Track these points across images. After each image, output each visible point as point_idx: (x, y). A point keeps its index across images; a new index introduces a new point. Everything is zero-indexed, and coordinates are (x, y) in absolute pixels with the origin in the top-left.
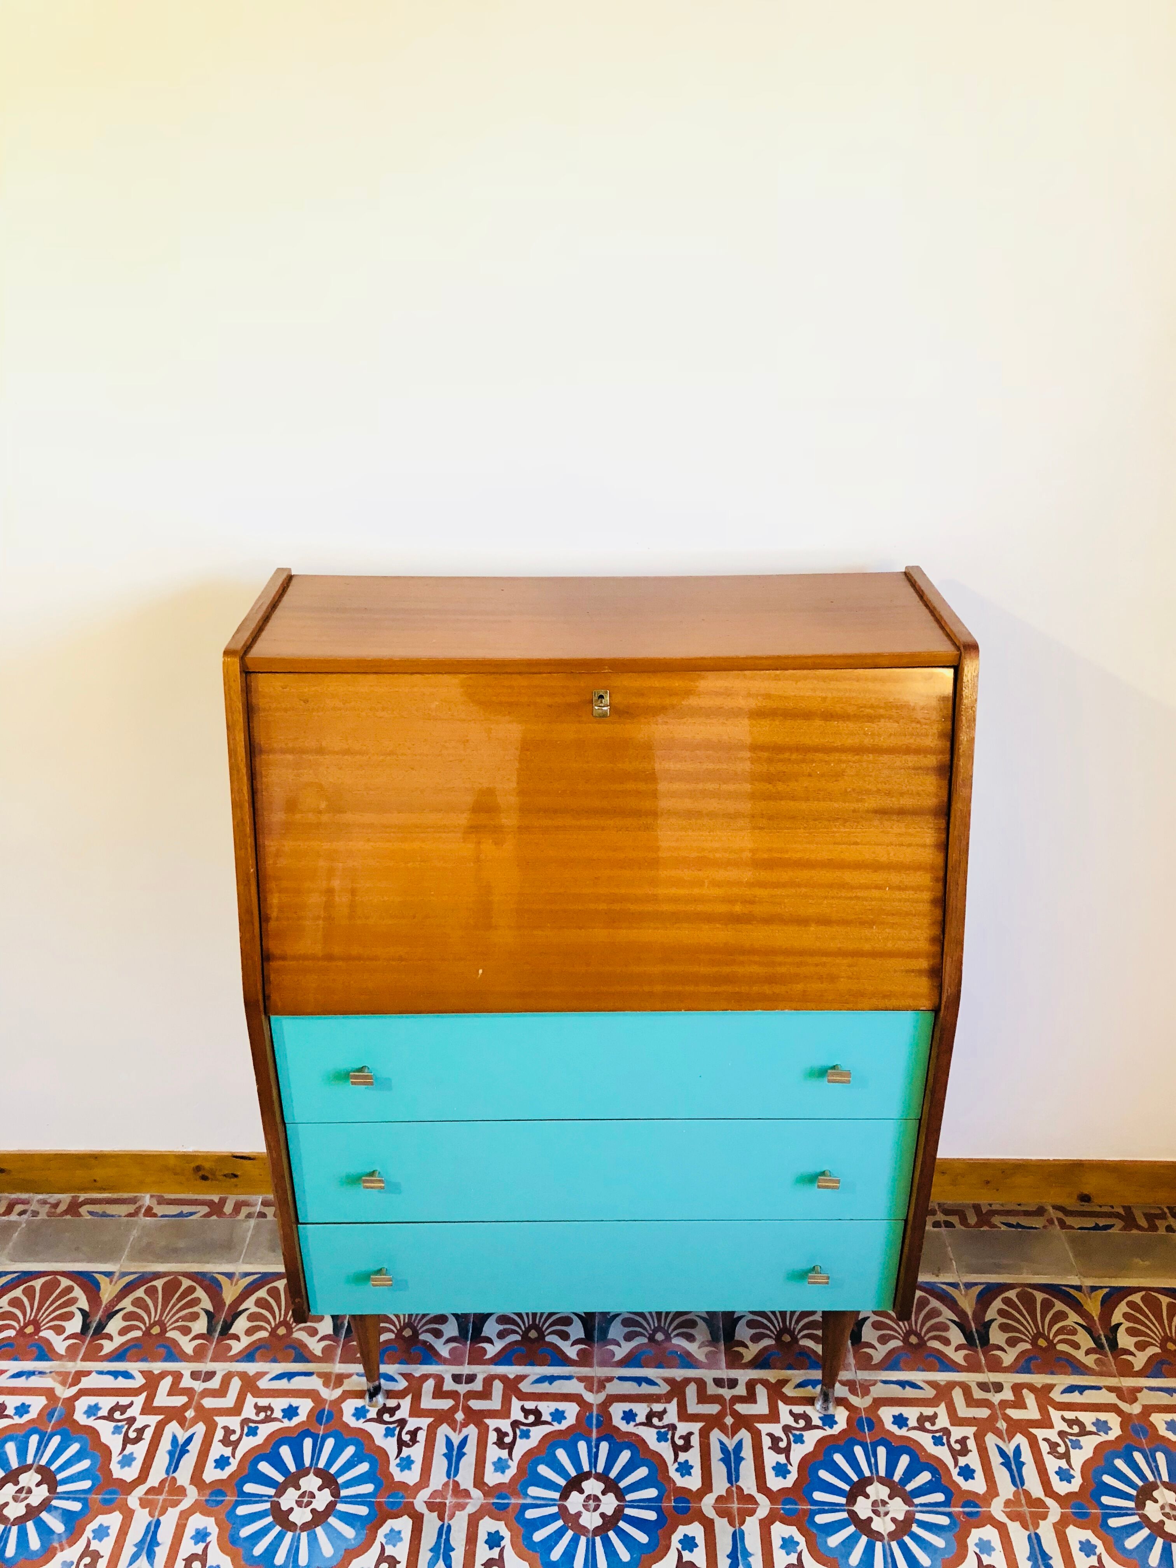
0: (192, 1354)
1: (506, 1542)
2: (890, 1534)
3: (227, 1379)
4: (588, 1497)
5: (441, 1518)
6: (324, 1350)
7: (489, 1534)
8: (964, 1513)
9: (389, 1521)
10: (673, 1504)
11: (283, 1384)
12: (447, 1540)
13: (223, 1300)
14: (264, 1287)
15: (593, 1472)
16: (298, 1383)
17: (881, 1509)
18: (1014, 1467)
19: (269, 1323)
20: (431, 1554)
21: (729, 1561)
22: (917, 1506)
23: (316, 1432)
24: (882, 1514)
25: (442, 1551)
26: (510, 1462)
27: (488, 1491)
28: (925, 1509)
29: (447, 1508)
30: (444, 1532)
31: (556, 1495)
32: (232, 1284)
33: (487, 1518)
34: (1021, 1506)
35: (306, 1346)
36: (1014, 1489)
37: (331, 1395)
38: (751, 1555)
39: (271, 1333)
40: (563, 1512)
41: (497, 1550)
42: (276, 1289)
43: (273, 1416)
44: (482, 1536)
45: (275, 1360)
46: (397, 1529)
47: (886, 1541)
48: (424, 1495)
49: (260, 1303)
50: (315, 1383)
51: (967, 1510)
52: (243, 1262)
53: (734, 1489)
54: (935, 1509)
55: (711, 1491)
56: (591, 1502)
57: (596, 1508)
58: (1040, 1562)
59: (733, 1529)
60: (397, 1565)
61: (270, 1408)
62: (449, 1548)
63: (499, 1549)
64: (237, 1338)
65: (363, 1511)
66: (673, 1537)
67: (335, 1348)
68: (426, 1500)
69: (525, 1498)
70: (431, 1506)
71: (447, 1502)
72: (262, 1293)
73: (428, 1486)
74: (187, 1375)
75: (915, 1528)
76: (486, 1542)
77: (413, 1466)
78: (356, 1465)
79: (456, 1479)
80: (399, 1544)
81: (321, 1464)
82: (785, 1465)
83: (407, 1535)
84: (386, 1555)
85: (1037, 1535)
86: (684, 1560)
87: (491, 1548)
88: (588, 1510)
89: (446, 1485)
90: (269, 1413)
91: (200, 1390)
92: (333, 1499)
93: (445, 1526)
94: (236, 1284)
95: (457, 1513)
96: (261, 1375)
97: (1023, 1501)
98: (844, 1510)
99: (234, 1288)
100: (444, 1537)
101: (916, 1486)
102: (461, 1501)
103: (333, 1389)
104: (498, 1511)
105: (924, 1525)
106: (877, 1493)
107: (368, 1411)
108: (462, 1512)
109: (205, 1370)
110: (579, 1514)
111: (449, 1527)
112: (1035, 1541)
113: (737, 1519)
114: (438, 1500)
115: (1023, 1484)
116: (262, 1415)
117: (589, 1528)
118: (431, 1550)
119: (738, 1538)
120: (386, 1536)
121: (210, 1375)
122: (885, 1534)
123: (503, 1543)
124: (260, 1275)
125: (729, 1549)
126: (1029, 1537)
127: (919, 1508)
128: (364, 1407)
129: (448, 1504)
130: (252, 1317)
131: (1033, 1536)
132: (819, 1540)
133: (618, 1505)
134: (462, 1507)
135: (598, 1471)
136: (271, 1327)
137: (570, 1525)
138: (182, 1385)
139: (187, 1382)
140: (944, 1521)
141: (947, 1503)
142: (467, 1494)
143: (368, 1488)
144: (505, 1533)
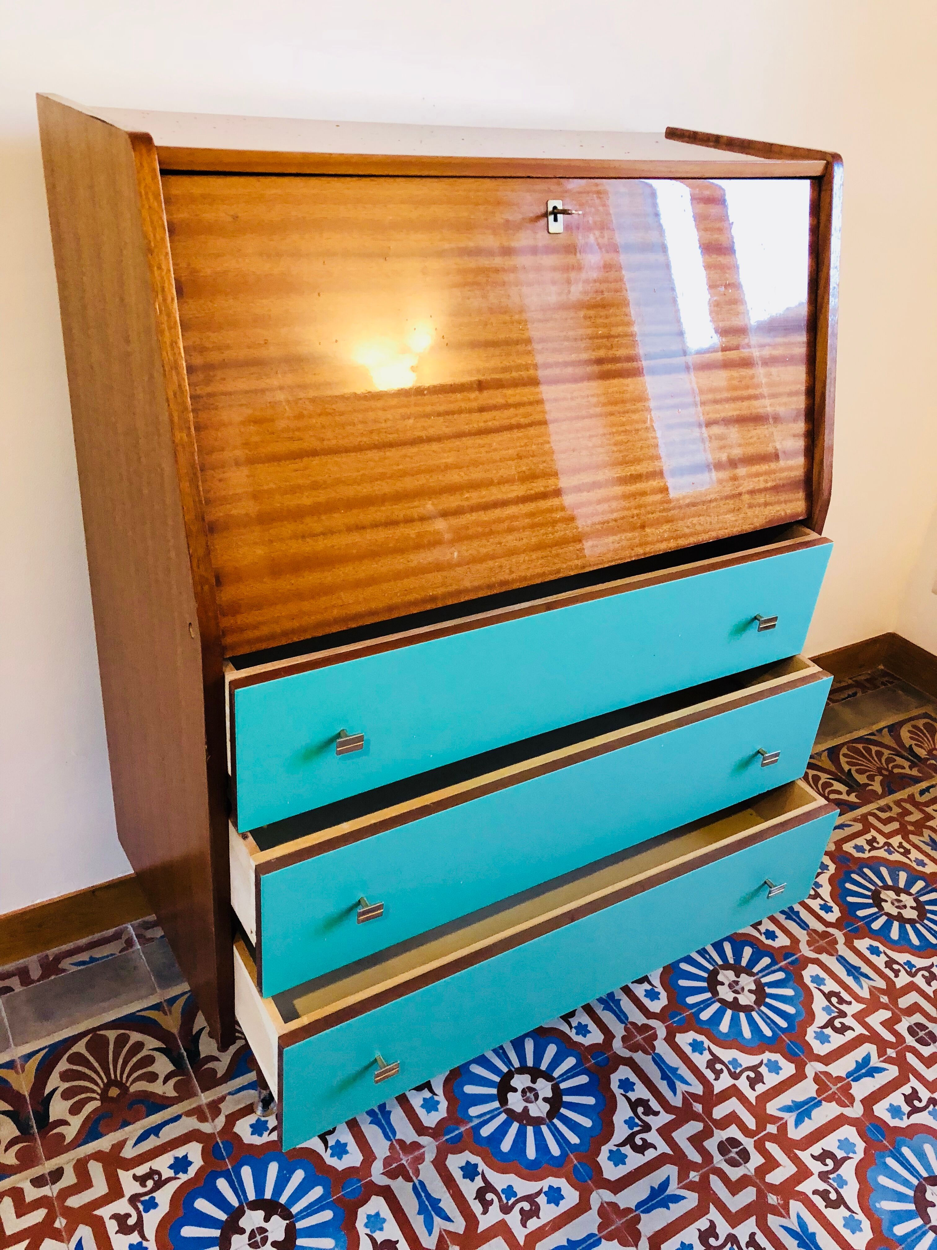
0: (18, 1163)
1: (482, 1166)
2: (755, 1002)
3: (81, 1168)
4: (524, 1092)
5: (408, 1179)
6: (176, 1087)
7: (462, 1168)
8: (789, 963)
9: (360, 1211)
10: (593, 1061)
11: (152, 1142)
12: (428, 1195)
13: (18, 1092)
14: (62, 1058)
15: (513, 1069)
16: (169, 1133)
17: (737, 988)
18: (794, 917)
19: (94, 1091)
20: (422, 1216)
21: (665, 1082)
22: (757, 974)
23: (224, 1169)
24: (740, 991)
25: (430, 1208)
26: (436, 1098)
27: (435, 1133)
28: (764, 973)
29: (407, 1167)
30: (420, 1190)
31: (496, 1104)
32: (17, 1072)
33: (450, 1156)
34: (818, 942)
35: (152, 1093)
36: (805, 932)
37: (215, 1127)
38: (677, 1069)
39: (102, 1100)
40: (512, 1115)
41: (479, 1179)
42: (78, 1055)
43: (163, 1178)
44: (457, 1175)
45: (126, 1124)
46: (373, 1213)
47: (757, 1009)
48: (377, 1168)
49: (65, 1076)
50: (189, 1124)
51: (789, 960)
52: (16, 1045)
53: (629, 1026)
54: (770, 970)
55: (614, 1037)
56: (528, 1094)
57: (537, 1097)
58: (856, 974)
59: (651, 1057)
60: (397, 1246)
61: (153, 1173)
62: (435, 1202)
63: (480, 1176)
64: (63, 1122)
65: (327, 1215)
66: (612, 1086)
67: (188, 1081)
68: (382, 1172)
69: (471, 1121)
70: (392, 1174)
71: (404, 1162)
72: (63, 1065)
73: (375, 1158)
74: (27, 1187)
75: (768, 990)
76: (464, 1177)
77: (348, 1148)
78: (290, 1178)
79: (397, 1138)
80: (385, 1225)
81: (251, 1196)
82: (652, 989)
83: (386, 1212)
84: (379, 1243)
85: (840, 956)
86: (633, 1100)
87: (472, 1180)
88: (531, 1102)
89: (392, 1147)
90: (156, 1177)
91: (55, 1195)
92: (288, 1222)
93: (417, 1184)
94: (23, 1071)
95: (420, 1166)
96: (121, 1145)
97: (817, 938)
98: (714, 1002)
99: (22, 1076)
100: (423, 1195)
101: (747, 960)
102: (416, 1153)
103: (213, 1120)
104: (456, 1145)
105: (772, 985)
106: (727, 977)
107: (267, 1121)
108: (424, 1163)
109: (47, 1171)
110: (526, 1110)
111: (422, 1183)
112: (843, 961)
113: (648, 1047)
114: (394, 1166)
115: (808, 926)
116: (150, 1184)
117: (542, 1115)
118: (419, 1213)
119: (658, 1061)
120: (366, 1225)
121: (57, 1175)
122: (752, 1004)
123: (480, 1170)
124: (47, 1049)
125: (659, 1074)
126: (837, 959)
127: (760, 975)
128: (258, 1120)
129: (406, 1164)
130: (66, 1095)
131: (840, 958)
132: (715, 1032)
133: (552, 1085)
134: (420, 1159)
135: (516, 1067)
136: (98, 1094)
137: (525, 1122)
138: (28, 1199)
139: (31, 1194)
140: (780, 975)
141: (774, 962)
142: (416, 1146)
143: (317, 1192)
144: (475, 1159)
